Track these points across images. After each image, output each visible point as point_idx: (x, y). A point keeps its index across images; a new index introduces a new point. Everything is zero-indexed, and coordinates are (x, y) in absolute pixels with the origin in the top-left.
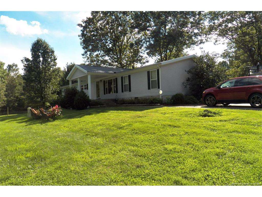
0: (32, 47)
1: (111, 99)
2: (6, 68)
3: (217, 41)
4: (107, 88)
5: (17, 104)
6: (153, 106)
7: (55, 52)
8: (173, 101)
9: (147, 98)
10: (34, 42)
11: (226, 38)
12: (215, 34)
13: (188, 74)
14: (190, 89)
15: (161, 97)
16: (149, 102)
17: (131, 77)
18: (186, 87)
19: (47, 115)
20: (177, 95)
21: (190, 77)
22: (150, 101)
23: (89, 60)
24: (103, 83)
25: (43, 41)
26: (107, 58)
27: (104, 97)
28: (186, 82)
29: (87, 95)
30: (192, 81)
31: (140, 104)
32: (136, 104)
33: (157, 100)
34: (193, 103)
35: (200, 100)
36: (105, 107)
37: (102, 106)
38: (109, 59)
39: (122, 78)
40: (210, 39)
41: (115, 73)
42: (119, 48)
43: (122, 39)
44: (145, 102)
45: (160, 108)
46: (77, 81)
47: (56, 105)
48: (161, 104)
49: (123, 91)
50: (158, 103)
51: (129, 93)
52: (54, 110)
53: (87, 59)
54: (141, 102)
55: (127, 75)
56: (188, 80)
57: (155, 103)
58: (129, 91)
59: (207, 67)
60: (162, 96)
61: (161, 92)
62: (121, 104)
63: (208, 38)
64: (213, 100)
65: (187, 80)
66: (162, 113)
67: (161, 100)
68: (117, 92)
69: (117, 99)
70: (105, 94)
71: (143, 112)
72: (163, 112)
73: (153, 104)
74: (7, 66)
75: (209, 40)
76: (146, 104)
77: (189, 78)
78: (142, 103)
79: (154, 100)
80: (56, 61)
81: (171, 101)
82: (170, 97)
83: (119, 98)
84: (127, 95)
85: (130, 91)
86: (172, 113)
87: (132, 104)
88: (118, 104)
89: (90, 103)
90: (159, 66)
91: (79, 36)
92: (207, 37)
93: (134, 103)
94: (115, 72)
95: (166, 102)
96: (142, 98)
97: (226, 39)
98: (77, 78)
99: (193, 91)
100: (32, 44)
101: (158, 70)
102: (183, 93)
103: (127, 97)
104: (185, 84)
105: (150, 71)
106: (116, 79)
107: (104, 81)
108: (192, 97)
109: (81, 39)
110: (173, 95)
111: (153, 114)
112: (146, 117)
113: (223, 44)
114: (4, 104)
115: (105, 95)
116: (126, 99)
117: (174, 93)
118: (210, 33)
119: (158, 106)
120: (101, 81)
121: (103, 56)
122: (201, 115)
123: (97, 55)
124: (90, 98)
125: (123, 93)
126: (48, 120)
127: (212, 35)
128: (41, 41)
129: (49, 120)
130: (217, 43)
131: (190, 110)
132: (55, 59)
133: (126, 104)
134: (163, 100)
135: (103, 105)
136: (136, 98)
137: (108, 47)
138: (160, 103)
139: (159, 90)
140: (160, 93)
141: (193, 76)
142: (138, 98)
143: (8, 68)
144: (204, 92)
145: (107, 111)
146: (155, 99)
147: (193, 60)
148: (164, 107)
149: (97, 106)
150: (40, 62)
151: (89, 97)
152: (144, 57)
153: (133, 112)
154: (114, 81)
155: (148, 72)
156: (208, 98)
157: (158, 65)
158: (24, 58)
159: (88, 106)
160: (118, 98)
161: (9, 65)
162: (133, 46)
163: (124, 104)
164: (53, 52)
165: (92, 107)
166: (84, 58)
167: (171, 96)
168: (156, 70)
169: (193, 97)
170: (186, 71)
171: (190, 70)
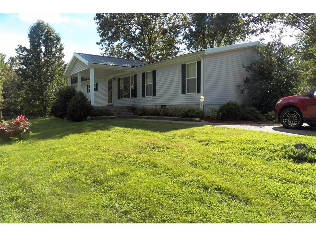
0: (31, 32)
1: (126, 106)
2: (8, 61)
3: (283, 33)
4: (122, 90)
5: (19, 107)
6: (189, 121)
7: (61, 40)
8: (221, 115)
9: (180, 107)
10: (33, 25)
11: (295, 27)
12: (281, 22)
13: (247, 72)
14: (249, 96)
15: (202, 107)
16: (182, 113)
17: (156, 73)
18: (242, 92)
19: (6, 130)
20: (228, 104)
21: (249, 77)
22: (184, 113)
23: (108, 52)
24: (117, 81)
25: (45, 24)
26: (132, 50)
27: (118, 103)
28: (243, 84)
29: (88, 99)
30: (253, 83)
31: (168, 117)
32: (161, 116)
33: (194, 111)
34: (255, 120)
35: (266, 115)
36: (114, 118)
37: (109, 117)
38: (136, 52)
39: (143, 74)
40: (273, 29)
41: (133, 67)
42: (149, 37)
43: (153, 24)
44: (175, 113)
45: (199, 128)
46: (77, 78)
47: (21, 115)
48: (201, 119)
49: (143, 96)
50: (196, 118)
51: (153, 98)
52: (18, 124)
53: (105, 51)
54: (169, 114)
55: (151, 71)
56: (246, 81)
57: (193, 117)
58: (153, 96)
59: (278, 61)
60: (203, 105)
61: (202, 99)
62: (140, 115)
63: (270, 27)
64: (296, 117)
65: (244, 81)
66: (201, 141)
67: (201, 112)
68: (136, 96)
69: (135, 107)
70: (119, 98)
71: (167, 134)
72: (204, 138)
73: (188, 117)
74: (9, 59)
75: (271, 30)
76: (177, 117)
77: (248, 79)
78: (171, 116)
79: (189, 111)
80: (62, 52)
81: (219, 115)
82: (217, 108)
83: (138, 105)
84: (149, 102)
85: (154, 94)
86: (222, 142)
87: (155, 116)
88: (136, 114)
89: (92, 111)
90: (201, 56)
91: (95, 20)
92: (269, 25)
93: (159, 115)
94: (133, 65)
95: (210, 115)
96: (172, 107)
97: (296, 29)
98: (77, 74)
99: (254, 99)
100: (30, 28)
101: (199, 63)
102: (239, 102)
103: (149, 105)
104: (241, 88)
105: (186, 64)
106: (135, 76)
107: (119, 79)
108: (253, 108)
109: (97, 23)
110: (222, 104)
111: (184, 141)
112: (168, 148)
113: (291, 36)
114: (2, 107)
115: (119, 100)
116: (148, 107)
117: (225, 102)
118: (274, 20)
119: (196, 121)
120: (115, 79)
121: (127, 47)
122: (290, 157)
123: (119, 46)
124: (93, 104)
125: (144, 98)
126: (9, 138)
127: (276, 23)
128: (43, 24)
129: (11, 139)
130: (282, 35)
131: (259, 137)
132: (61, 49)
133: (147, 115)
134: (206, 111)
135: (111, 114)
136: (162, 106)
137: (133, 35)
138: (199, 117)
139: (199, 94)
140: (200, 100)
141: (255, 75)
142: (165, 106)
143: (9, 61)
144: (279, 102)
145: (111, 126)
146: (192, 110)
147: (255, 50)
148: (206, 126)
149: (102, 117)
150: (41, 51)
151: (90, 102)
152: (181, 49)
153: (149, 133)
154: (132, 79)
155: (183, 66)
156: (287, 113)
157: (199, 54)
158: (19, 45)
159: (88, 116)
160: (136, 105)
161: (11, 58)
162: (166, 33)
163: (144, 114)
164: (58, 39)
165: (94, 117)
166: (101, 49)
167: (219, 107)
168: (196, 63)
169: (255, 109)
170: (244, 67)
171: (250, 65)
